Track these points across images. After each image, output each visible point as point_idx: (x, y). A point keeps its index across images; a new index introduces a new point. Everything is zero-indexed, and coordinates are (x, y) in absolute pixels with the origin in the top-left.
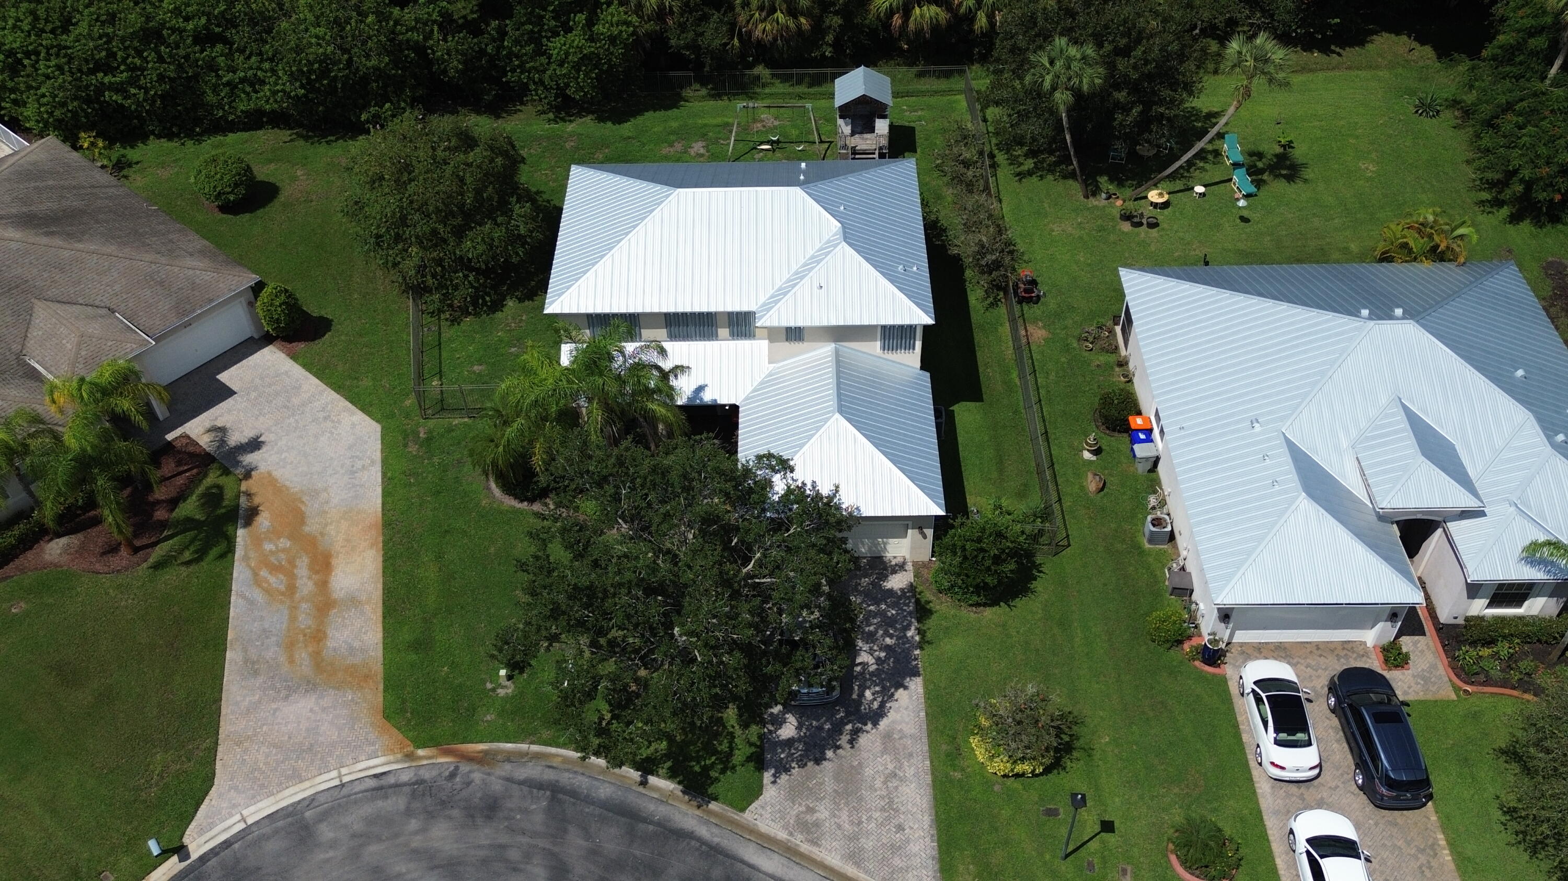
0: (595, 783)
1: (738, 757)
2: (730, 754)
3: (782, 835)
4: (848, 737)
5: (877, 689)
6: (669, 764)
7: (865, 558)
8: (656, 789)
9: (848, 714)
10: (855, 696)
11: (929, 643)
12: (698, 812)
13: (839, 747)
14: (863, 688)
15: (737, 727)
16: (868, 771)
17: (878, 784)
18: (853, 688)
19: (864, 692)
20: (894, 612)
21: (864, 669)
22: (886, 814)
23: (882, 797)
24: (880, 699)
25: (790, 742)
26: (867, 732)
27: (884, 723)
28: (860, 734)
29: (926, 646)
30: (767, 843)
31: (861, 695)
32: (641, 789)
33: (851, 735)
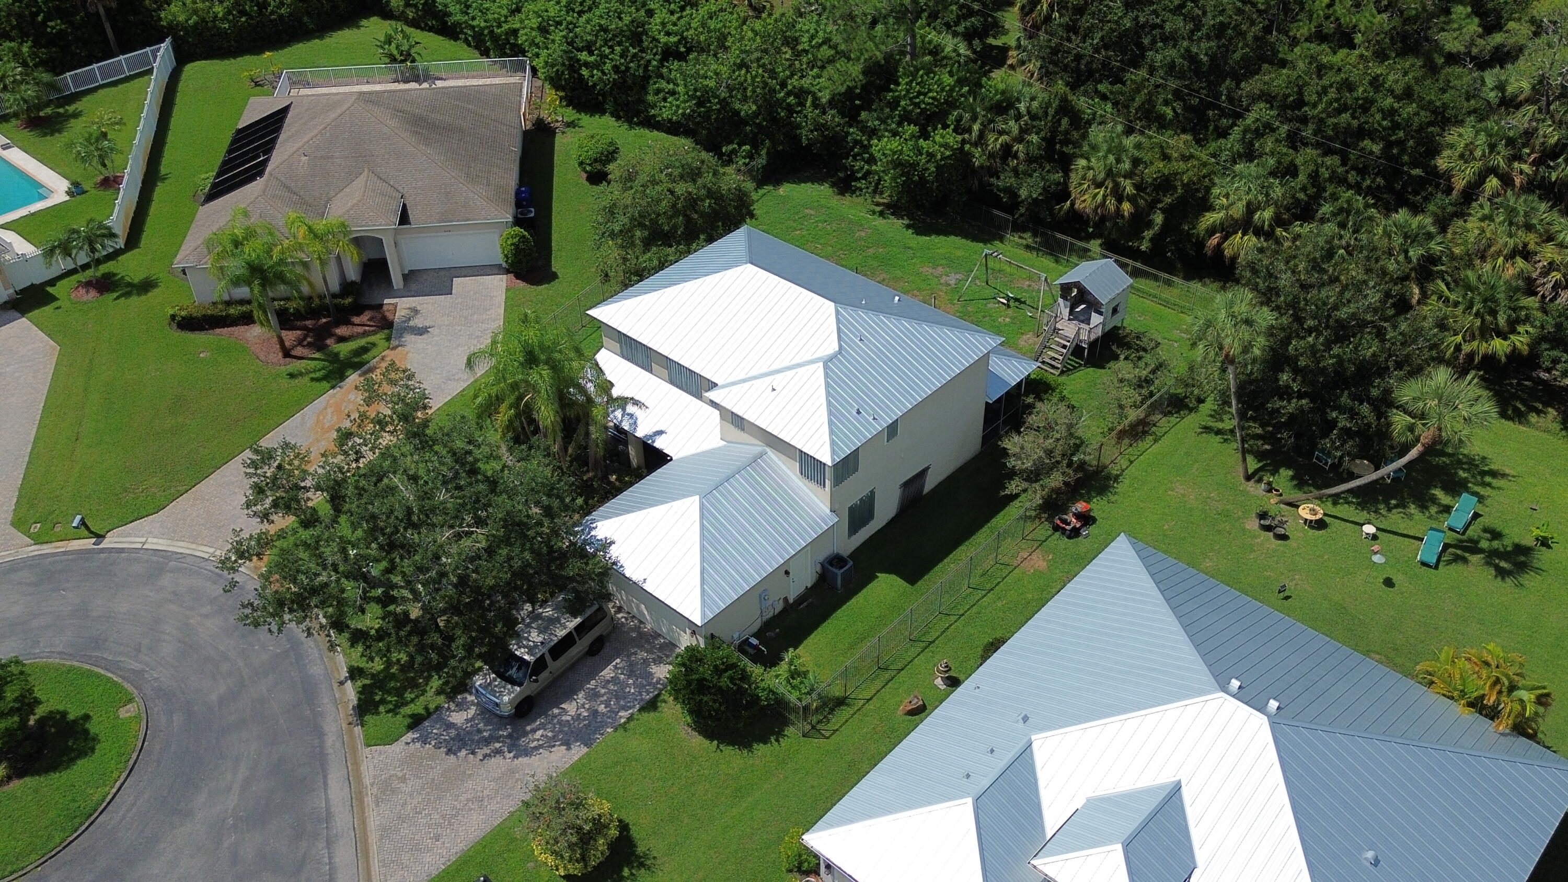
0: (319, 661)
1: (407, 710)
2: (406, 704)
3: (367, 781)
4: (488, 752)
5: (550, 734)
6: (368, 682)
7: (664, 638)
8: (344, 693)
9: (510, 736)
10: (528, 728)
11: (626, 730)
12: (344, 726)
13: (473, 753)
14: (542, 726)
15: (433, 690)
16: (470, 784)
17: (463, 798)
18: (535, 721)
19: (539, 729)
20: (632, 691)
21: (559, 714)
22: (442, 821)
23: (454, 808)
24: (541, 742)
25: (450, 725)
26: (505, 758)
27: (522, 760)
28: (498, 756)
29: (621, 731)
30: (354, 779)
31: (534, 731)
32: (335, 685)
33: (493, 752)
